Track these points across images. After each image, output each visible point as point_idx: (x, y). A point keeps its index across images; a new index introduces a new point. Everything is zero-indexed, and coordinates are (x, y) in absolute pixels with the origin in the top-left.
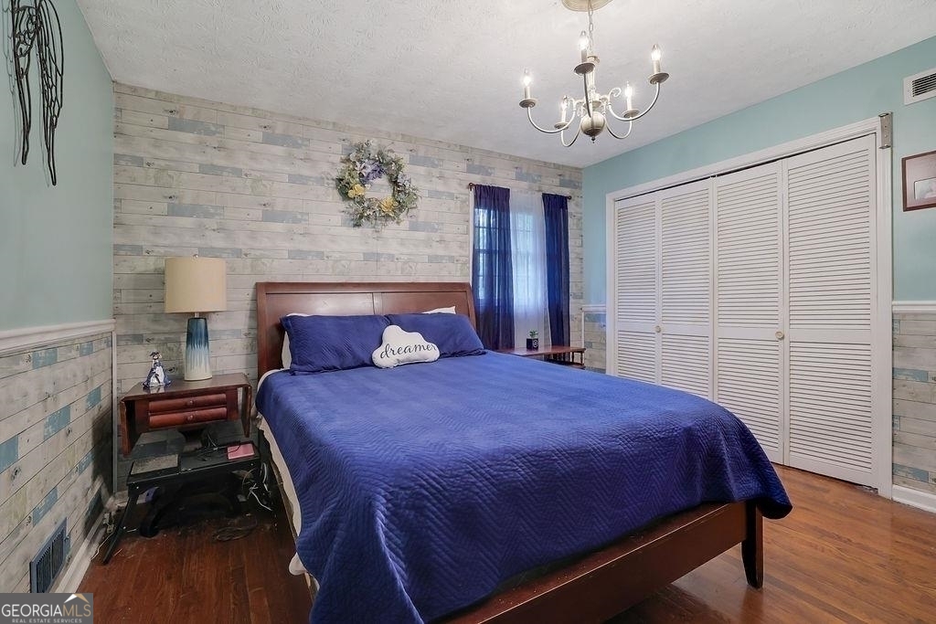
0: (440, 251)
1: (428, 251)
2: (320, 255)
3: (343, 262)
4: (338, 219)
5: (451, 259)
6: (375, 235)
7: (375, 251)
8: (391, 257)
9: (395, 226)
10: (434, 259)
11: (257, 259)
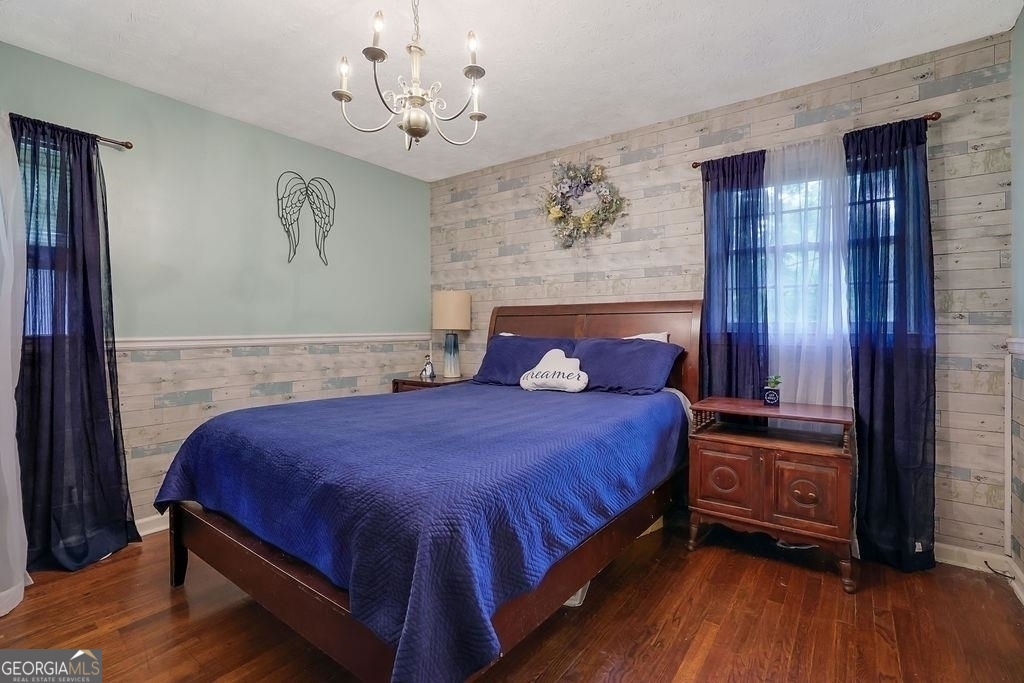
0: (660, 260)
1: (646, 263)
2: (538, 280)
3: (557, 285)
4: (551, 243)
5: (678, 270)
6: (585, 254)
7: (584, 270)
8: (602, 276)
9: (606, 240)
10: (651, 272)
11: (496, 288)
